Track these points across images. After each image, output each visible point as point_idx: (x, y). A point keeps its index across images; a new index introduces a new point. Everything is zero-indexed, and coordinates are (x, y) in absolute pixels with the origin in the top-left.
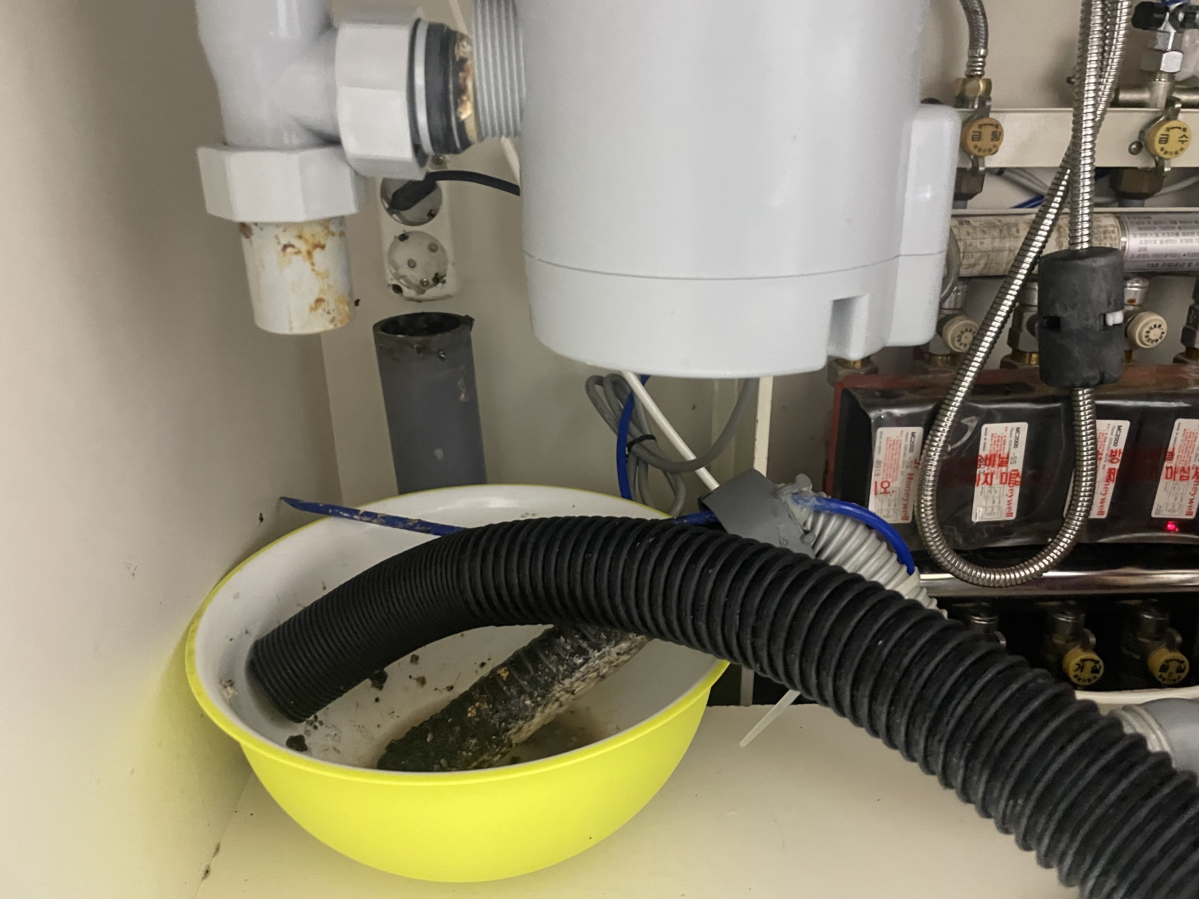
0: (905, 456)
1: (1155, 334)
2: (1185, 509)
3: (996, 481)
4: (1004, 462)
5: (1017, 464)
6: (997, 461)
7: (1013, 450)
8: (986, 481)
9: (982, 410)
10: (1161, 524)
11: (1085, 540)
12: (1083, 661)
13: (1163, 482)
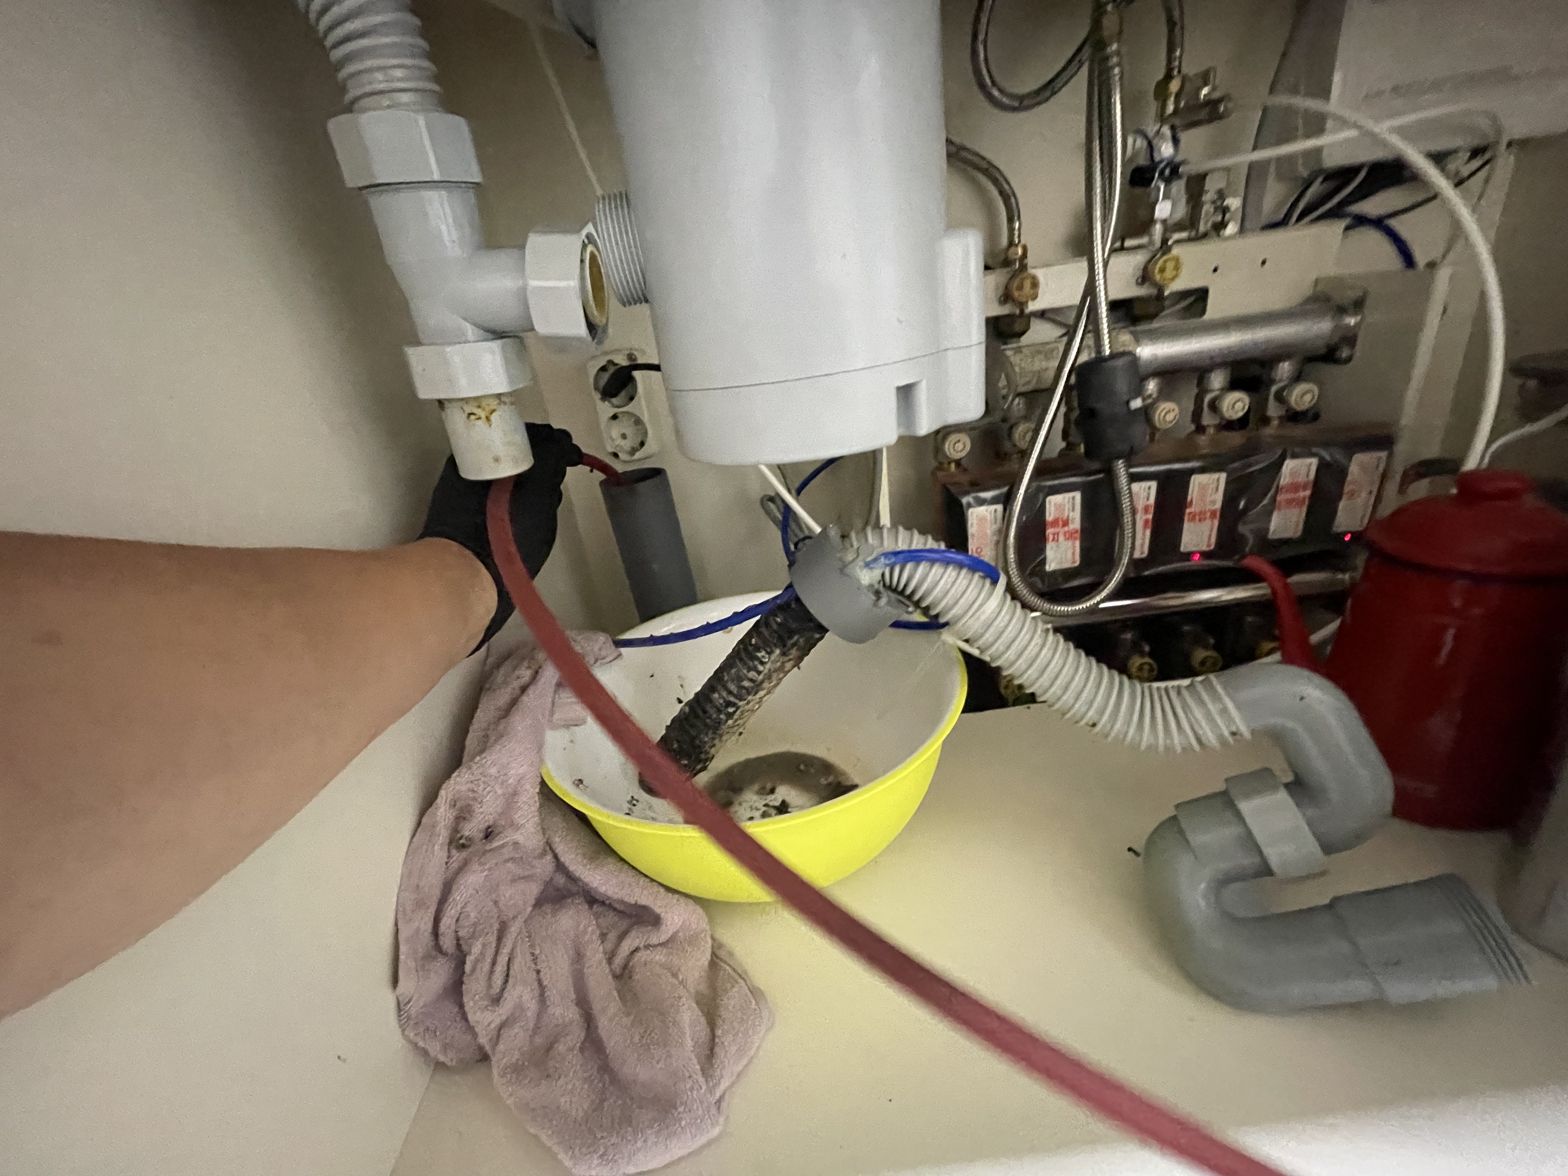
0: (990, 529)
1: (1170, 417)
2: (1206, 543)
3: (1061, 538)
4: (1066, 523)
5: (1076, 524)
6: (1061, 523)
7: (1071, 514)
8: (1053, 540)
9: (1045, 487)
10: (1188, 556)
11: (1132, 575)
12: (1142, 665)
13: (1186, 525)
